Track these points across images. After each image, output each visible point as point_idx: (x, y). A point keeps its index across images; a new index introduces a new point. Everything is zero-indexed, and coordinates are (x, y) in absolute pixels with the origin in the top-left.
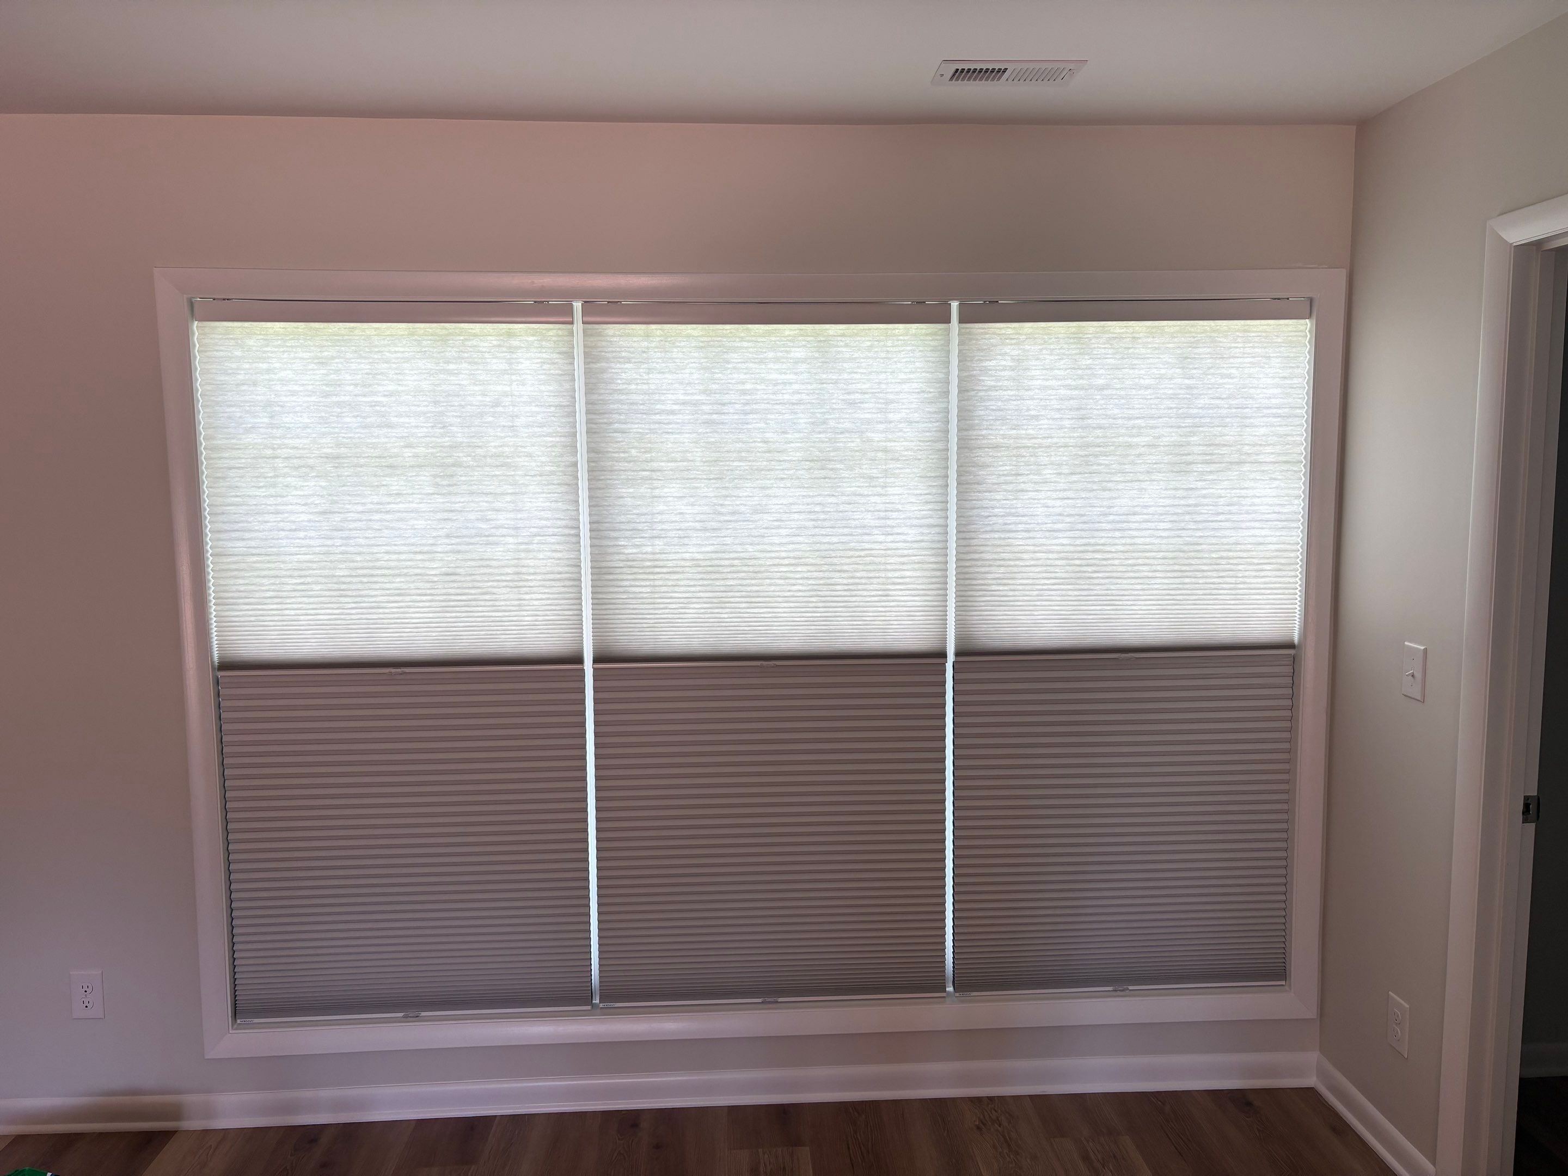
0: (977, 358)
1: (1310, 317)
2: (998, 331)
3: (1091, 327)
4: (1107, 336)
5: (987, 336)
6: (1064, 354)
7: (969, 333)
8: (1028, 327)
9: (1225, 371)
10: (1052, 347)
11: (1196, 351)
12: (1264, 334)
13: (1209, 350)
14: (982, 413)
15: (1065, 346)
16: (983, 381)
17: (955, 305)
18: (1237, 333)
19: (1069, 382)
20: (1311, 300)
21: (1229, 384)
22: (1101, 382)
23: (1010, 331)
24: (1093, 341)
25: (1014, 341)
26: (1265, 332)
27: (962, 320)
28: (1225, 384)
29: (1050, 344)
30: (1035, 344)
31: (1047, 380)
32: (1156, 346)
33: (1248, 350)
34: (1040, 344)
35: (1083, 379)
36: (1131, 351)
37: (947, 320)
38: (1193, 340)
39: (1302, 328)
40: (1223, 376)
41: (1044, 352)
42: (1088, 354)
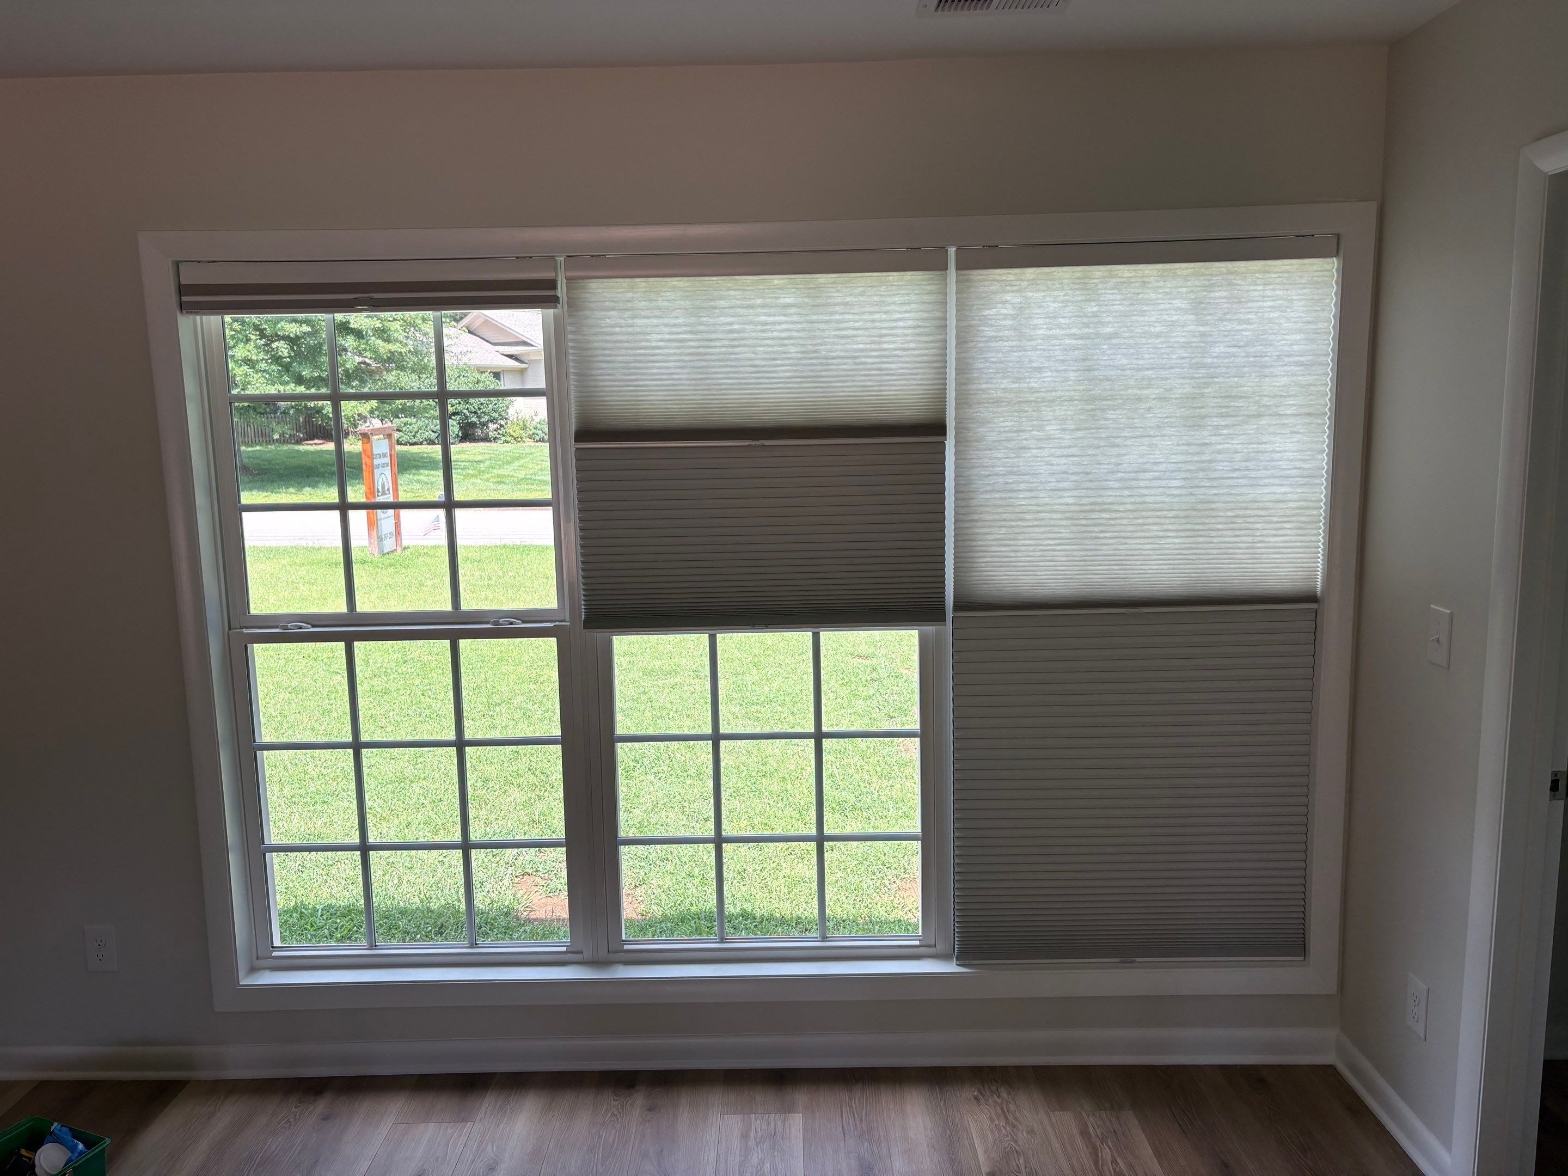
0: (975, 307)
1: (1337, 255)
2: (998, 278)
3: (1098, 271)
4: (1115, 280)
5: (986, 283)
6: (1069, 301)
7: (968, 281)
8: (1030, 272)
9: (1242, 317)
10: (1056, 293)
11: (1212, 295)
12: (1286, 275)
13: (1225, 294)
14: (982, 365)
15: (1070, 292)
16: (983, 331)
17: (952, 251)
18: (1257, 275)
19: (1074, 331)
20: (1338, 237)
21: (1246, 330)
22: (1108, 330)
23: (1011, 277)
24: (1100, 287)
25: (1015, 288)
26: (1288, 272)
27: (958, 269)
28: (1242, 330)
29: (1055, 290)
30: (1038, 291)
31: (1051, 329)
32: (1167, 290)
33: (1269, 293)
34: (1043, 291)
35: (1088, 327)
36: (1140, 296)
37: (945, 268)
38: (1207, 283)
39: (1328, 267)
40: (1241, 322)
41: (1048, 299)
42: (1095, 301)
